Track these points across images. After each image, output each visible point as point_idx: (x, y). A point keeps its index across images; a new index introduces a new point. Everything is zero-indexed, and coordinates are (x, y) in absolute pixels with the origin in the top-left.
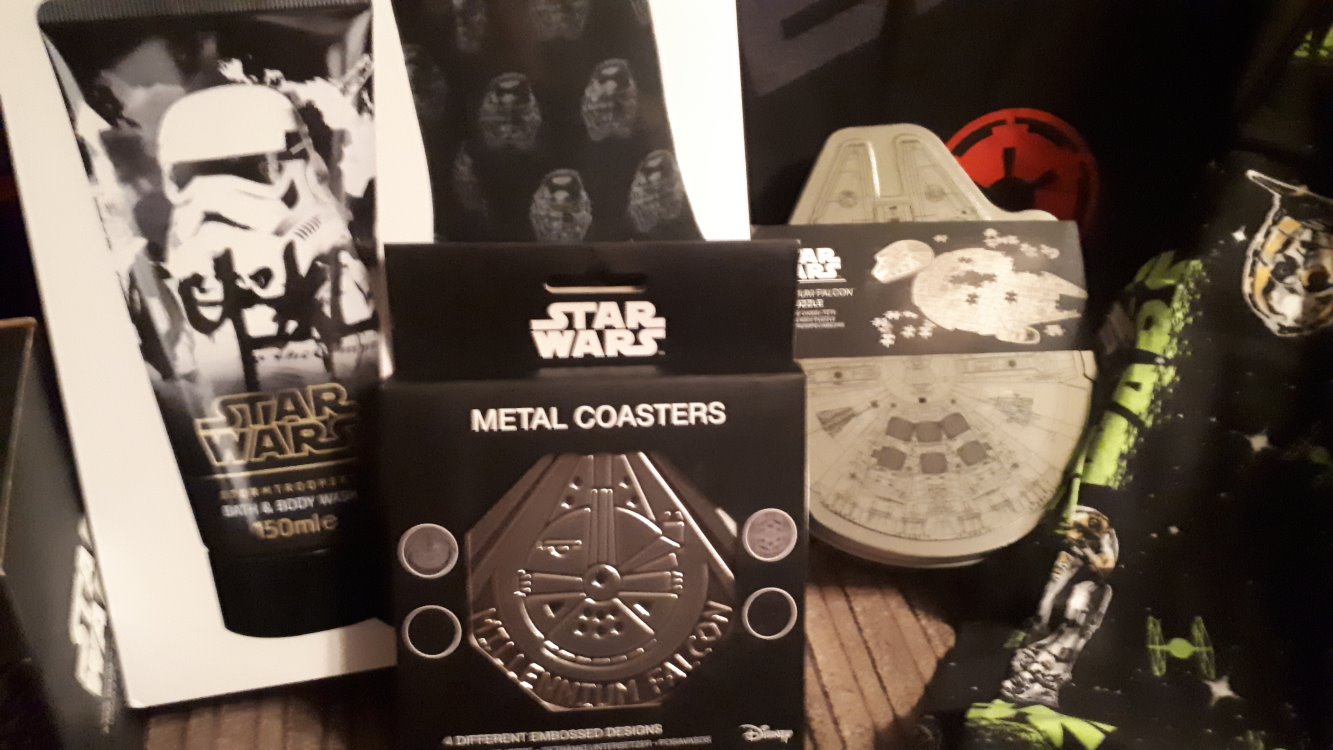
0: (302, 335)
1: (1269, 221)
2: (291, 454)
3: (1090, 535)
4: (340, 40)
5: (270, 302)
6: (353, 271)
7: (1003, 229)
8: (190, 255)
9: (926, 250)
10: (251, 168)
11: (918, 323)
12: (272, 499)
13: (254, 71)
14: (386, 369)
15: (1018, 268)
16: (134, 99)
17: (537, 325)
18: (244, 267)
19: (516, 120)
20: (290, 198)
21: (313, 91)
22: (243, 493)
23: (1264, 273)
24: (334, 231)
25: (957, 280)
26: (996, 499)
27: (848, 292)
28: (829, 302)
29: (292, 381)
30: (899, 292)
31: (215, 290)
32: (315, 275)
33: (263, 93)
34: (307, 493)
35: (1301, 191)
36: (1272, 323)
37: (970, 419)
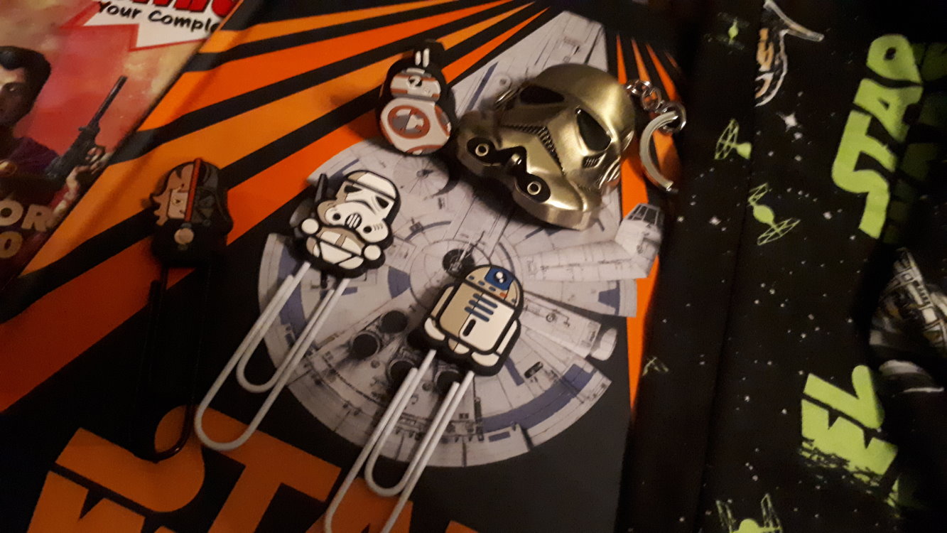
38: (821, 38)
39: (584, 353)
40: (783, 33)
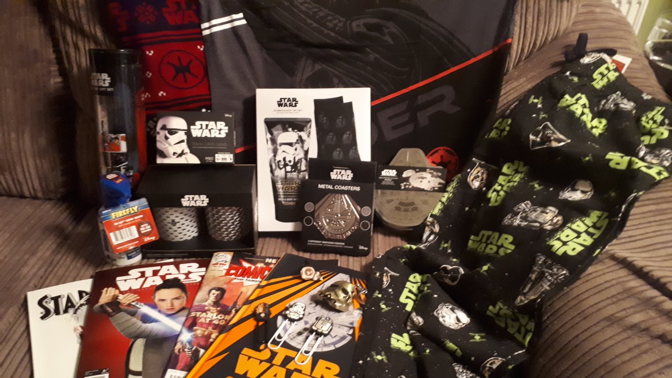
0: (295, 171)
1: (475, 167)
2: (290, 191)
3: (432, 224)
4: (306, 126)
5: (291, 166)
6: (304, 162)
7: (431, 169)
8: (279, 157)
9: (414, 172)
10: (291, 144)
11: (409, 185)
12: (286, 198)
13: (293, 130)
14: (307, 178)
15: (432, 176)
16: (275, 133)
17: (331, 173)
18: (287, 160)
19: (332, 139)
20: (296, 149)
21: (301, 133)
22: (282, 196)
23: (472, 177)
24: (302, 155)
25: (419, 178)
26: (417, 217)
27: (397, 178)
28: (393, 180)
29: (292, 179)
30: (407, 179)
31: (282, 163)
32: (298, 162)
33: (294, 133)
34: (291, 198)
35: (483, 163)
36: (473, 187)
37: (416, 203)
38: (398, 275)
39: (346, 333)
40: (389, 274)
